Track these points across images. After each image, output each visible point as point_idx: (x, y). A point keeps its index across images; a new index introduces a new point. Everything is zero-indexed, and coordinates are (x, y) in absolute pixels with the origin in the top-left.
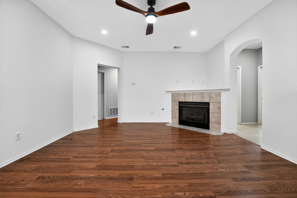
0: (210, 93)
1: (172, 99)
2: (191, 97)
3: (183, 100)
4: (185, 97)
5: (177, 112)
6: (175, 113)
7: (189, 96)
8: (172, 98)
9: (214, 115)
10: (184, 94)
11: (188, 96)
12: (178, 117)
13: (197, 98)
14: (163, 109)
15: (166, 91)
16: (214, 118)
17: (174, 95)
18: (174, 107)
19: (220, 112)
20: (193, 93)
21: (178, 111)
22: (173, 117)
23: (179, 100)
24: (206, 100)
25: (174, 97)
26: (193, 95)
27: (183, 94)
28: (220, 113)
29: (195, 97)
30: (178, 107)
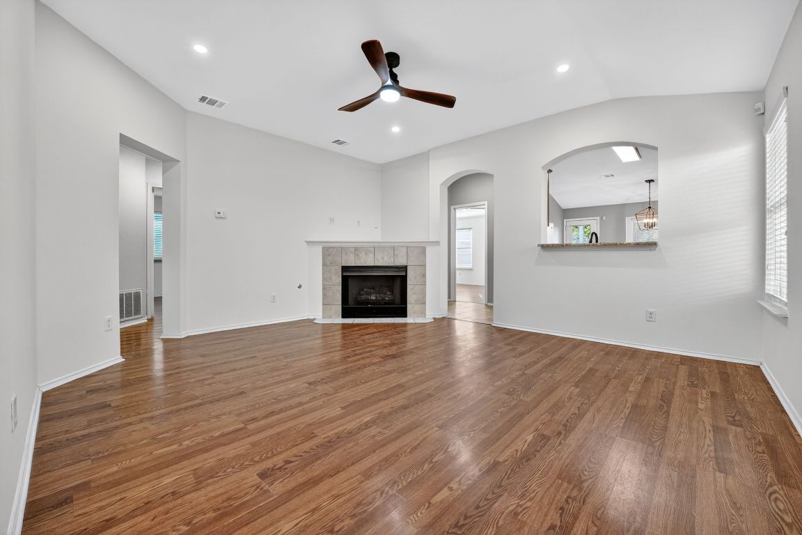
0: (408, 247)
1: (323, 261)
2: (371, 255)
3: (352, 262)
4: (357, 255)
5: (337, 291)
6: (333, 293)
7: (366, 254)
8: (323, 258)
9: (416, 288)
10: (356, 249)
11: (363, 253)
12: (339, 302)
13: (383, 258)
14: (300, 287)
15: (308, 240)
16: (414, 293)
17: (329, 251)
18: (331, 279)
19: (425, 282)
20: (375, 248)
21: (340, 288)
22: (326, 303)
23: (343, 262)
24: (400, 262)
25: (330, 255)
26: (376, 251)
27: (353, 250)
28: (424, 284)
29: (379, 256)
30: (339, 280)
